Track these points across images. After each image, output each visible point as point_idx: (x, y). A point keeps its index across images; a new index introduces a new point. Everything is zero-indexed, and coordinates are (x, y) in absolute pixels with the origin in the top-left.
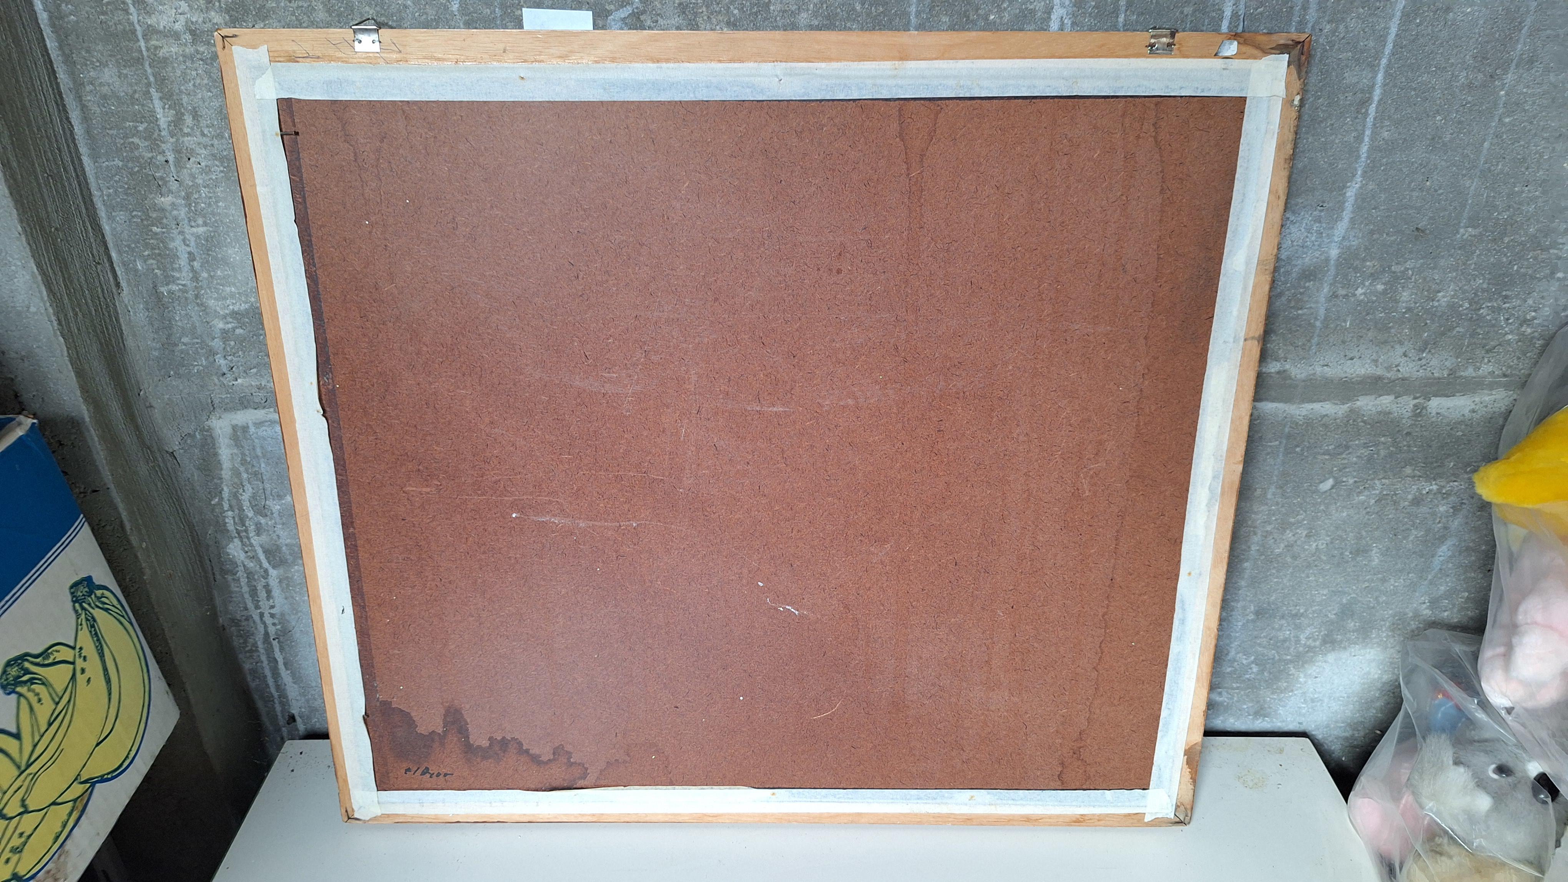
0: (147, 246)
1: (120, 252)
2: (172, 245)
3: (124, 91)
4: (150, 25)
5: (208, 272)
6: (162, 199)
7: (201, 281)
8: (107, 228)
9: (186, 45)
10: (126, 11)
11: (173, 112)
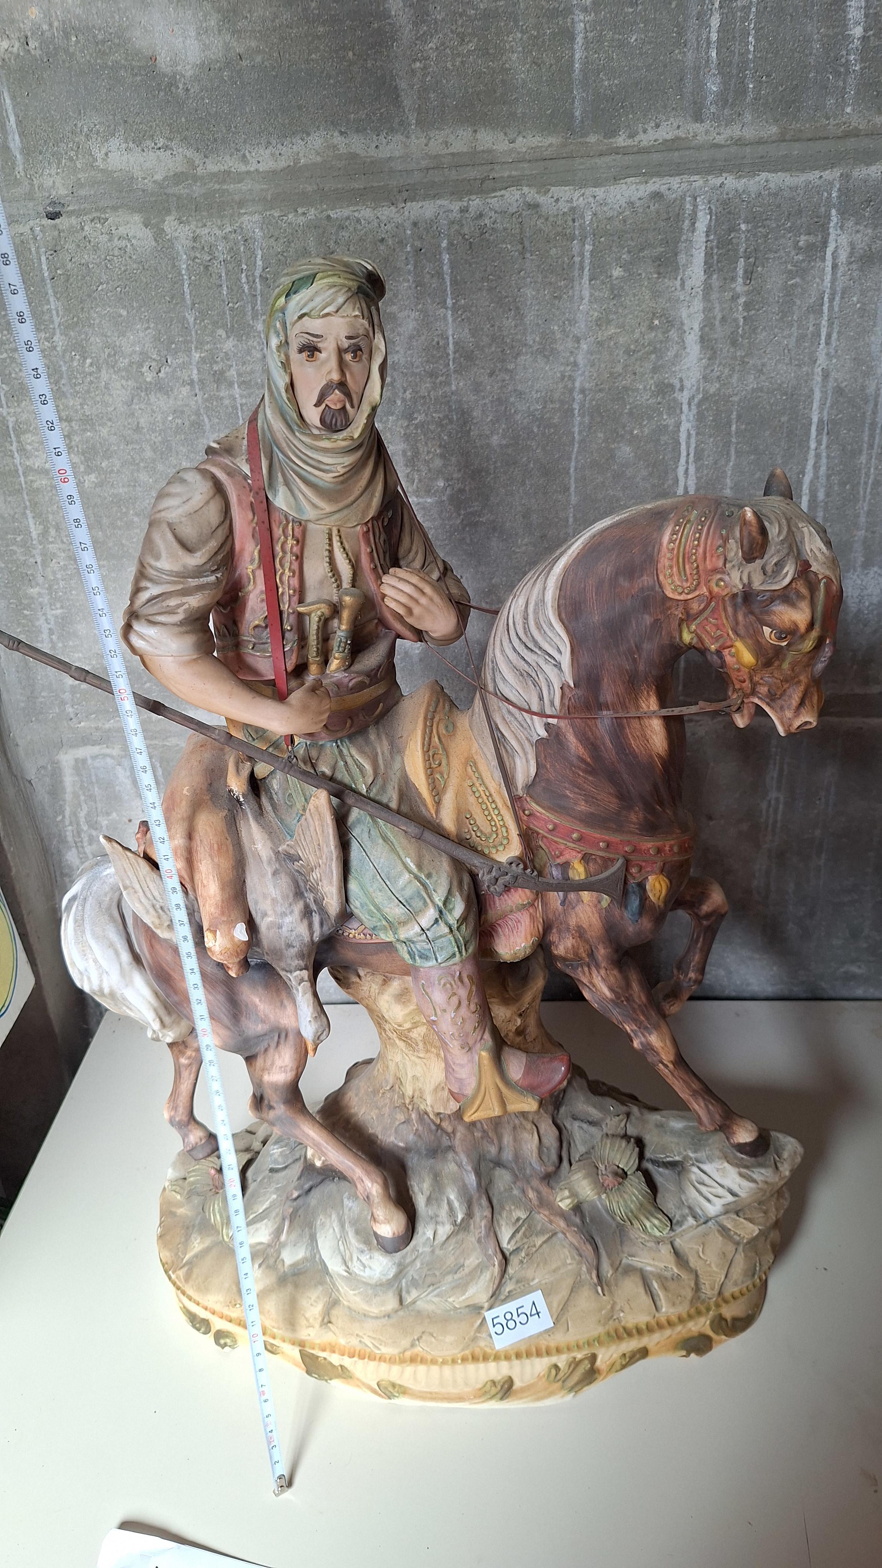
0: (19, 624)
2: (37, 623)
3: (8, 513)
4: (29, 466)
6: (32, 590)
10: (13, 457)
11: (42, 527)
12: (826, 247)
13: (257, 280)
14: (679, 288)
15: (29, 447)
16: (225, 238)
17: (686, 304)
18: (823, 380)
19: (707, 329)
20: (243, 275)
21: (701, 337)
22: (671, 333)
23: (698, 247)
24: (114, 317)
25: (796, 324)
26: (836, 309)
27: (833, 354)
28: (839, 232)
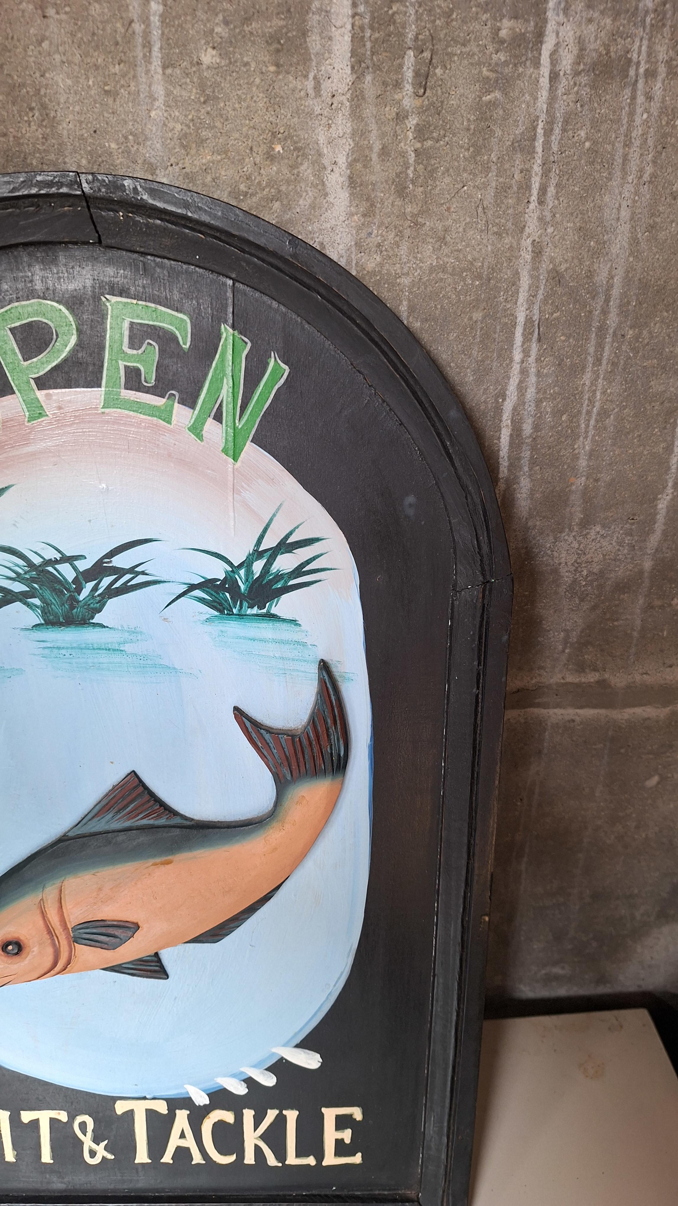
12: (541, 43)
14: (311, 92)
17: (324, 120)
18: (533, 258)
19: (359, 166)
21: (350, 178)
22: (303, 168)
23: (338, 24)
25: (494, 168)
26: (555, 148)
27: (548, 219)
28: (561, 18)
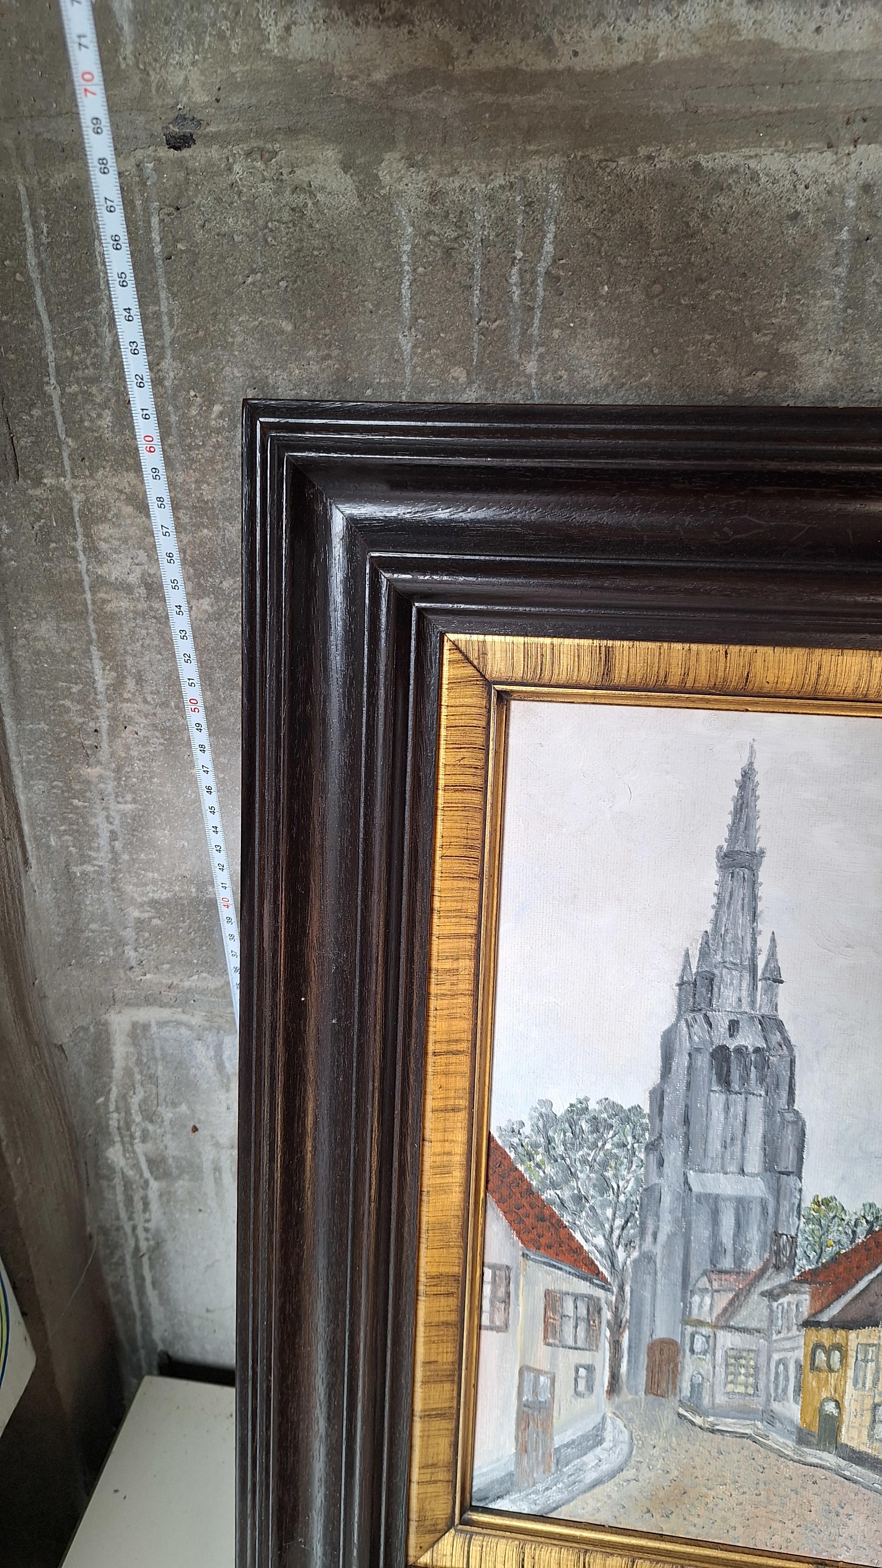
0: (64, 820)
1: (32, 826)
2: (93, 821)
3: (60, 648)
4: (101, 576)
5: (130, 853)
6: (89, 770)
7: (121, 864)
8: (22, 798)
9: (139, 601)
10: (75, 559)
11: (114, 674)
13: (540, 281)
15: (103, 546)
16: (491, 198)
20: (515, 270)
24: (268, 334)
